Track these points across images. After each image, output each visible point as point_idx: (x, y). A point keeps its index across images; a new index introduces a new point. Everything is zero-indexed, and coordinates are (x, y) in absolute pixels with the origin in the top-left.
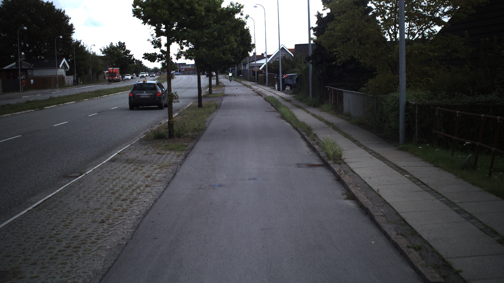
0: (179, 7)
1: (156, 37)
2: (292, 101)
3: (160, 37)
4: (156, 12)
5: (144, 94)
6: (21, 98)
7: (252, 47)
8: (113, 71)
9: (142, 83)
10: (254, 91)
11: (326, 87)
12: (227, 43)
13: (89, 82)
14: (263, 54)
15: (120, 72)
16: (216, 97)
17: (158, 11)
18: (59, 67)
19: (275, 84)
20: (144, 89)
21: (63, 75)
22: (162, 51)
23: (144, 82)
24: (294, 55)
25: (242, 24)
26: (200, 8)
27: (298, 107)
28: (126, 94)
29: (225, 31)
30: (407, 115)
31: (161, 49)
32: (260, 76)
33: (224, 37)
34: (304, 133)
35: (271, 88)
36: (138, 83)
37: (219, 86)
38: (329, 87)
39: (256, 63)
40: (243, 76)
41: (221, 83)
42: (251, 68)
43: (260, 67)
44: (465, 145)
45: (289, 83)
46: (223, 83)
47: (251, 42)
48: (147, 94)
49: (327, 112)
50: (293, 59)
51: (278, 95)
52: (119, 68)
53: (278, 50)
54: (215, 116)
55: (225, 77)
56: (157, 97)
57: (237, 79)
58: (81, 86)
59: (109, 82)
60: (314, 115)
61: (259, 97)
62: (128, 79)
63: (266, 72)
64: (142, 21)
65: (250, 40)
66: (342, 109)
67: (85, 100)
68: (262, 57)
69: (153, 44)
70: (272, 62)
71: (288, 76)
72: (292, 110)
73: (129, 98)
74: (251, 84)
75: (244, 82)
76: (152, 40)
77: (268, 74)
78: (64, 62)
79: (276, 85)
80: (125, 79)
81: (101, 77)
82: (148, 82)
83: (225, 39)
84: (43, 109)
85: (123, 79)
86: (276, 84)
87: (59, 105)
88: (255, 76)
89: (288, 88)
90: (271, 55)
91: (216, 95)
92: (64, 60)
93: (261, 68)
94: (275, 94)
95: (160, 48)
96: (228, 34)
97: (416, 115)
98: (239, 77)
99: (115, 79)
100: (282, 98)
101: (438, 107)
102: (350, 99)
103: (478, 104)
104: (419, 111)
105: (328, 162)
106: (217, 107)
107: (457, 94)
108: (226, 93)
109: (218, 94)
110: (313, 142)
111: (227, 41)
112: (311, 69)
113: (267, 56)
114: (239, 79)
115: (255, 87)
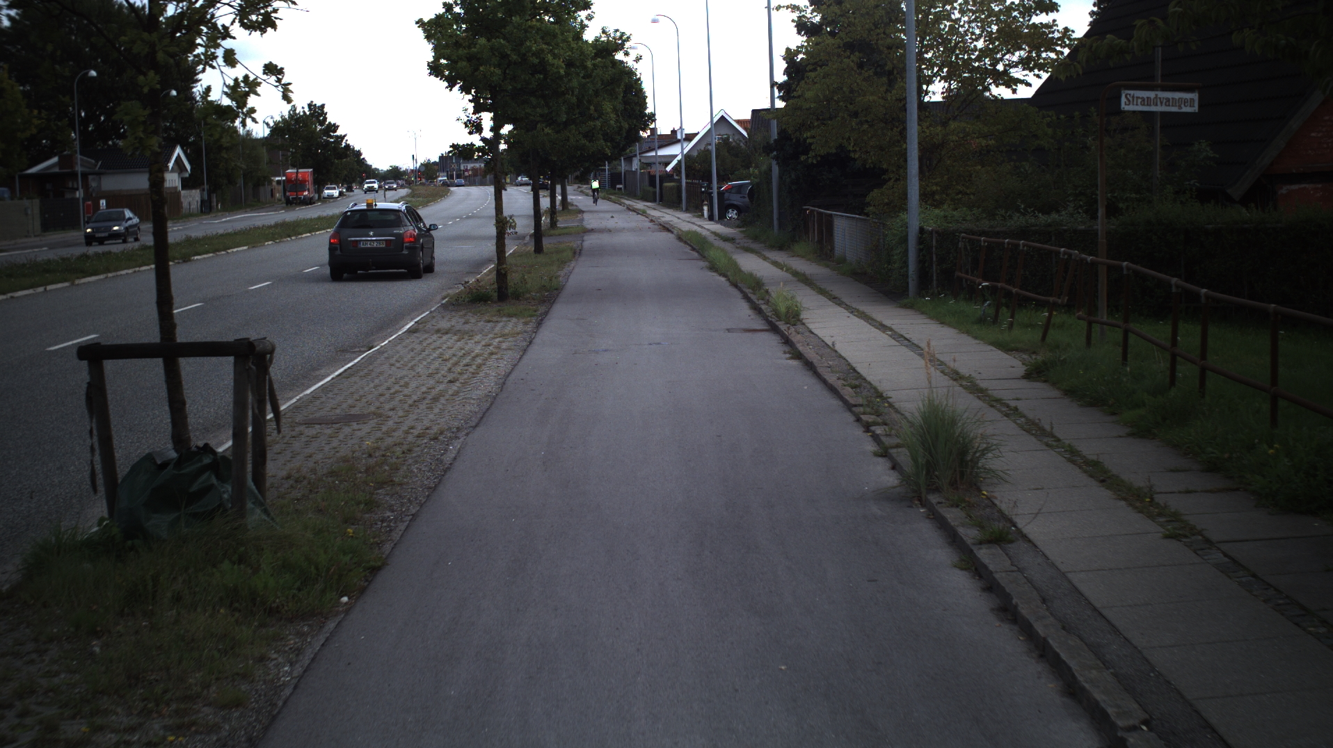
0: (520, 60)
1: (473, 114)
2: (737, 241)
3: (480, 114)
4: (477, 69)
5: (369, 239)
7: (648, 121)
8: (297, 176)
9: (365, 207)
10: (654, 222)
11: (805, 207)
12: (596, 115)
13: (236, 204)
14: (674, 132)
15: (314, 179)
16: (567, 234)
17: (481, 69)
18: (168, 167)
19: (702, 206)
20: (370, 227)
21: (176, 188)
22: (483, 139)
23: (369, 205)
24: (748, 134)
25: (626, 74)
26: (556, 62)
27: (747, 250)
28: (323, 238)
29: (591, 92)
30: (921, 250)
31: (482, 135)
32: (666, 187)
33: (590, 102)
34: (748, 291)
35: (695, 216)
36: (355, 208)
37: (570, 212)
38: (809, 208)
39: (656, 153)
40: (625, 187)
41: (572, 205)
42: (645, 166)
43: (667, 164)
44: (980, 287)
45: (735, 203)
46: (576, 206)
47: (646, 108)
48: (378, 238)
49: (803, 257)
50: (746, 145)
51: (708, 230)
52: (311, 170)
53: (709, 127)
54: (574, 267)
55: (580, 190)
56: (405, 245)
57: (611, 194)
58: (220, 214)
59: (287, 204)
60: (775, 264)
61: (665, 235)
62: (331, 197)
63: (681, 178)
64: (446, 84)
65: (643, 104)
66: (832, 249)
67: (266, 243)
68: (671, 139)
69: (466, 126)
70: (695, 154)
71: (733, 186)
72: (735, 257)
73: (330, 249)
74: (644, 205)
75: (628, 202)
76: (466, 119)
77: (686, 183)
78: (179, 154)
79: (705, 208)
80: (324, 198)
81: (264, 191)
82: (381, 205)
83: (592, 107)
84: (190, 260)
85: (319, 196)
86: (706, 205)
87: (218, 253)
88: (655, 187)
89: (732, 214)
90: (696, 134)
91: (565, 231)
92: (178, 151)
93: (669, 168)
94: (702, 227)
95: (480, 134)
96: (597, 96)
97: (934, 249)
98: (613, 191)
99: (302, 197)
100: (715, 234)
101: (963, 234)
102: (845, 230)
103: (1033, 228)
104: (937, 241)
105: (777, 323)
106: (575, 253)
107: (1003, 212)
108: (589, 227)
109: (572, 227)
110: (761, 302)
111: (596, 110)
112: (776, 170)
113: (684, 137)
114: (615, 194)
115: (655, 213)
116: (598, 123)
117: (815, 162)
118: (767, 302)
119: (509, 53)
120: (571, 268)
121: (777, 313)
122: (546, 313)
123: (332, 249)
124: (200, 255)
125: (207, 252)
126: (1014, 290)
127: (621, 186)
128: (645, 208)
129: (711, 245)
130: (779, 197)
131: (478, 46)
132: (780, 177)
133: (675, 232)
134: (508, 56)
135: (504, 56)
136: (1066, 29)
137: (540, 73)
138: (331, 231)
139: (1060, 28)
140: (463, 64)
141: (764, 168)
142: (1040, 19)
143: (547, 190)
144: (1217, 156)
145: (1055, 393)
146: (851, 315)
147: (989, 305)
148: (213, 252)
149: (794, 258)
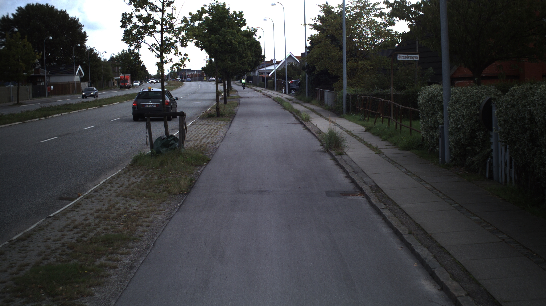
0: (224, 42)
1: (209, 58)
2: (294, 100)
3: (211, 58)
5: (150, 104)
6: (56, 101)
7: (262, 57)
8: (124, 77)
9: (148, 91)
10: (264, 94)
12: (245, 57)
14: (272, 60)
15: (131, 79)
18: (76, 73)
19: (282, 89)
20: (150, 98)
21: (79, 81)
23: (150, 89)
24: (300, 62)
27: (297, 103)
28: (131, 103)
30: (347, 101)
32: (269, 82)
33: (243, 52)
34: (295, 114)
35: (279, 92)
36: (144, 91)
38: (317, 89)
39: (265, 69)
40: (253, 82)
42: (260, 74)
43: (269, 73)
45: (294, 88)
46: (234, 89)
47: (262, 53)
48: (153, 103)
49: (315, 105)
50: (299, 66)
51: (284, 97)
52: (130, 75)
53: (285, 60)
55: (235, 83)
60: (306, 107)
61: (268, 99)
62: (136, 85)
63: (274, 78)
65: (261, 52)
66: (324, 103)
68: (271, 63)
70: (280, 69)
71: (293, 82)
72: (292, 105)
75: (254, 88)
77: (276, 80)
78: (80, 68)
79: (283, 90)
80: (134, 86)
81: (111, 83)
82: (154, 89)
85: (132, 85)
86: (283, 88)
88: (264, 82)
89: (293, 92)
93: (270, 75)
94: (282, 96)
96: (246, 50)
97: (351, 100)
99: (126, 85)
100: (286, 98)
101: (359, 96)
102: (328, 95)
103: (380, 94)
104: (352, 98)
105: (302, 122)
106: (238, 104)
107: (371, 89)
108: (241, 96)
109: (235, 96)
110: (298, 117)
111: (245, 55)
112: (307, 76)
113: (276, 62)
114: (249, 85)
115: (265, 92)
116: (246, 60)
117: (317, 74)
118: (300, 116)
119: (221, 40)
120: (237, 109)
121: (302, 119)
122: (233, 120)
123: (134, 107)
124: (105, 105)
125: (107, 104)
126: (369, 110)
127: (251, 82)
128: (261, 90)
129: (285, 101)
130: (308, 85)
131: (211, 37)
132: (308, 78)
133: (272, 98)
134: (221, 41)
135: (219, 40)
136: (396, 31)
137: (230, 46)
138: (134, 100)
139: (394, 31)
140: (207, 43)
141: (304, 75)
142: (389, 28)
143: (222, 83)
144: (435, 72)
145: (371, 134)
146: (324, 120)
147: (363, 115)
148: (109, 104)
149: (312, 105)
